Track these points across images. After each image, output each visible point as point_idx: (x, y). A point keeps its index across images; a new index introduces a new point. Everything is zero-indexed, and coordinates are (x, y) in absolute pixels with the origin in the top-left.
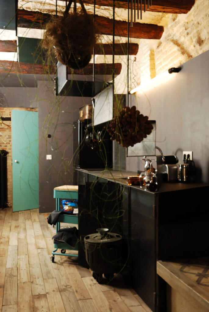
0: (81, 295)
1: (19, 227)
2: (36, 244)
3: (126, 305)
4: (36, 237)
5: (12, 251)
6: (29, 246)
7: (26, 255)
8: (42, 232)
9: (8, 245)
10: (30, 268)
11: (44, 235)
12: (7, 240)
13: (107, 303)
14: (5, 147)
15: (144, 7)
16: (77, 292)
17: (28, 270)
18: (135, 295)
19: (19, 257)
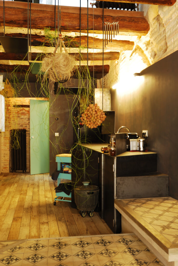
0: (70, 223)
1: (35, 184)
2: (45, 195)
3: (97, 228)
4: (45, 191)
5: (28, 198)
6: (40, 196)
7: (38, 201)
8: (50, 188)
9: (26, 195)
10: (40, 208)
11: (51, 190)
12: (25, 192)
13: (85, 227)
14: (26, 127)
15: (114, 33)
16: (68, 221)
17: (38, 209)
18: (104, 224)
19: (32, 202)
